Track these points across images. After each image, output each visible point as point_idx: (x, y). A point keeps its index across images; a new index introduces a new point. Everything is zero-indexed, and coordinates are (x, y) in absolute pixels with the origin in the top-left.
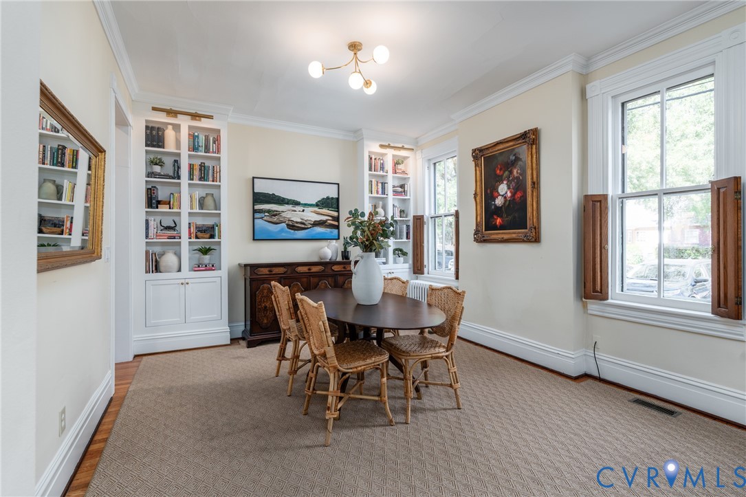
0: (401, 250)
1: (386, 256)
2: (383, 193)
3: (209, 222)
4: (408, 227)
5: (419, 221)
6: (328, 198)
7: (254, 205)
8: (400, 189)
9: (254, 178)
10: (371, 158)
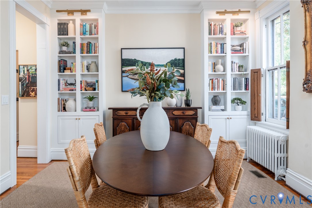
0: (239, 99)
1: (225, 104)
2: (223, 51)
3: (93, 80)
4: (246, 79)
5: (256, 73)
6: (176, 60)
7: (122, 68)
8: (239, 48)
9: (122, 49)
10: (211, 25)
